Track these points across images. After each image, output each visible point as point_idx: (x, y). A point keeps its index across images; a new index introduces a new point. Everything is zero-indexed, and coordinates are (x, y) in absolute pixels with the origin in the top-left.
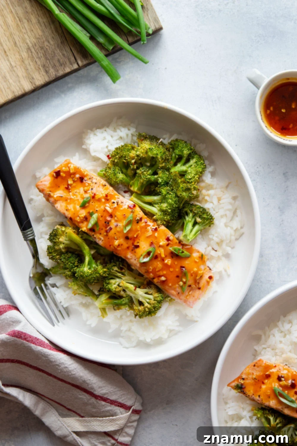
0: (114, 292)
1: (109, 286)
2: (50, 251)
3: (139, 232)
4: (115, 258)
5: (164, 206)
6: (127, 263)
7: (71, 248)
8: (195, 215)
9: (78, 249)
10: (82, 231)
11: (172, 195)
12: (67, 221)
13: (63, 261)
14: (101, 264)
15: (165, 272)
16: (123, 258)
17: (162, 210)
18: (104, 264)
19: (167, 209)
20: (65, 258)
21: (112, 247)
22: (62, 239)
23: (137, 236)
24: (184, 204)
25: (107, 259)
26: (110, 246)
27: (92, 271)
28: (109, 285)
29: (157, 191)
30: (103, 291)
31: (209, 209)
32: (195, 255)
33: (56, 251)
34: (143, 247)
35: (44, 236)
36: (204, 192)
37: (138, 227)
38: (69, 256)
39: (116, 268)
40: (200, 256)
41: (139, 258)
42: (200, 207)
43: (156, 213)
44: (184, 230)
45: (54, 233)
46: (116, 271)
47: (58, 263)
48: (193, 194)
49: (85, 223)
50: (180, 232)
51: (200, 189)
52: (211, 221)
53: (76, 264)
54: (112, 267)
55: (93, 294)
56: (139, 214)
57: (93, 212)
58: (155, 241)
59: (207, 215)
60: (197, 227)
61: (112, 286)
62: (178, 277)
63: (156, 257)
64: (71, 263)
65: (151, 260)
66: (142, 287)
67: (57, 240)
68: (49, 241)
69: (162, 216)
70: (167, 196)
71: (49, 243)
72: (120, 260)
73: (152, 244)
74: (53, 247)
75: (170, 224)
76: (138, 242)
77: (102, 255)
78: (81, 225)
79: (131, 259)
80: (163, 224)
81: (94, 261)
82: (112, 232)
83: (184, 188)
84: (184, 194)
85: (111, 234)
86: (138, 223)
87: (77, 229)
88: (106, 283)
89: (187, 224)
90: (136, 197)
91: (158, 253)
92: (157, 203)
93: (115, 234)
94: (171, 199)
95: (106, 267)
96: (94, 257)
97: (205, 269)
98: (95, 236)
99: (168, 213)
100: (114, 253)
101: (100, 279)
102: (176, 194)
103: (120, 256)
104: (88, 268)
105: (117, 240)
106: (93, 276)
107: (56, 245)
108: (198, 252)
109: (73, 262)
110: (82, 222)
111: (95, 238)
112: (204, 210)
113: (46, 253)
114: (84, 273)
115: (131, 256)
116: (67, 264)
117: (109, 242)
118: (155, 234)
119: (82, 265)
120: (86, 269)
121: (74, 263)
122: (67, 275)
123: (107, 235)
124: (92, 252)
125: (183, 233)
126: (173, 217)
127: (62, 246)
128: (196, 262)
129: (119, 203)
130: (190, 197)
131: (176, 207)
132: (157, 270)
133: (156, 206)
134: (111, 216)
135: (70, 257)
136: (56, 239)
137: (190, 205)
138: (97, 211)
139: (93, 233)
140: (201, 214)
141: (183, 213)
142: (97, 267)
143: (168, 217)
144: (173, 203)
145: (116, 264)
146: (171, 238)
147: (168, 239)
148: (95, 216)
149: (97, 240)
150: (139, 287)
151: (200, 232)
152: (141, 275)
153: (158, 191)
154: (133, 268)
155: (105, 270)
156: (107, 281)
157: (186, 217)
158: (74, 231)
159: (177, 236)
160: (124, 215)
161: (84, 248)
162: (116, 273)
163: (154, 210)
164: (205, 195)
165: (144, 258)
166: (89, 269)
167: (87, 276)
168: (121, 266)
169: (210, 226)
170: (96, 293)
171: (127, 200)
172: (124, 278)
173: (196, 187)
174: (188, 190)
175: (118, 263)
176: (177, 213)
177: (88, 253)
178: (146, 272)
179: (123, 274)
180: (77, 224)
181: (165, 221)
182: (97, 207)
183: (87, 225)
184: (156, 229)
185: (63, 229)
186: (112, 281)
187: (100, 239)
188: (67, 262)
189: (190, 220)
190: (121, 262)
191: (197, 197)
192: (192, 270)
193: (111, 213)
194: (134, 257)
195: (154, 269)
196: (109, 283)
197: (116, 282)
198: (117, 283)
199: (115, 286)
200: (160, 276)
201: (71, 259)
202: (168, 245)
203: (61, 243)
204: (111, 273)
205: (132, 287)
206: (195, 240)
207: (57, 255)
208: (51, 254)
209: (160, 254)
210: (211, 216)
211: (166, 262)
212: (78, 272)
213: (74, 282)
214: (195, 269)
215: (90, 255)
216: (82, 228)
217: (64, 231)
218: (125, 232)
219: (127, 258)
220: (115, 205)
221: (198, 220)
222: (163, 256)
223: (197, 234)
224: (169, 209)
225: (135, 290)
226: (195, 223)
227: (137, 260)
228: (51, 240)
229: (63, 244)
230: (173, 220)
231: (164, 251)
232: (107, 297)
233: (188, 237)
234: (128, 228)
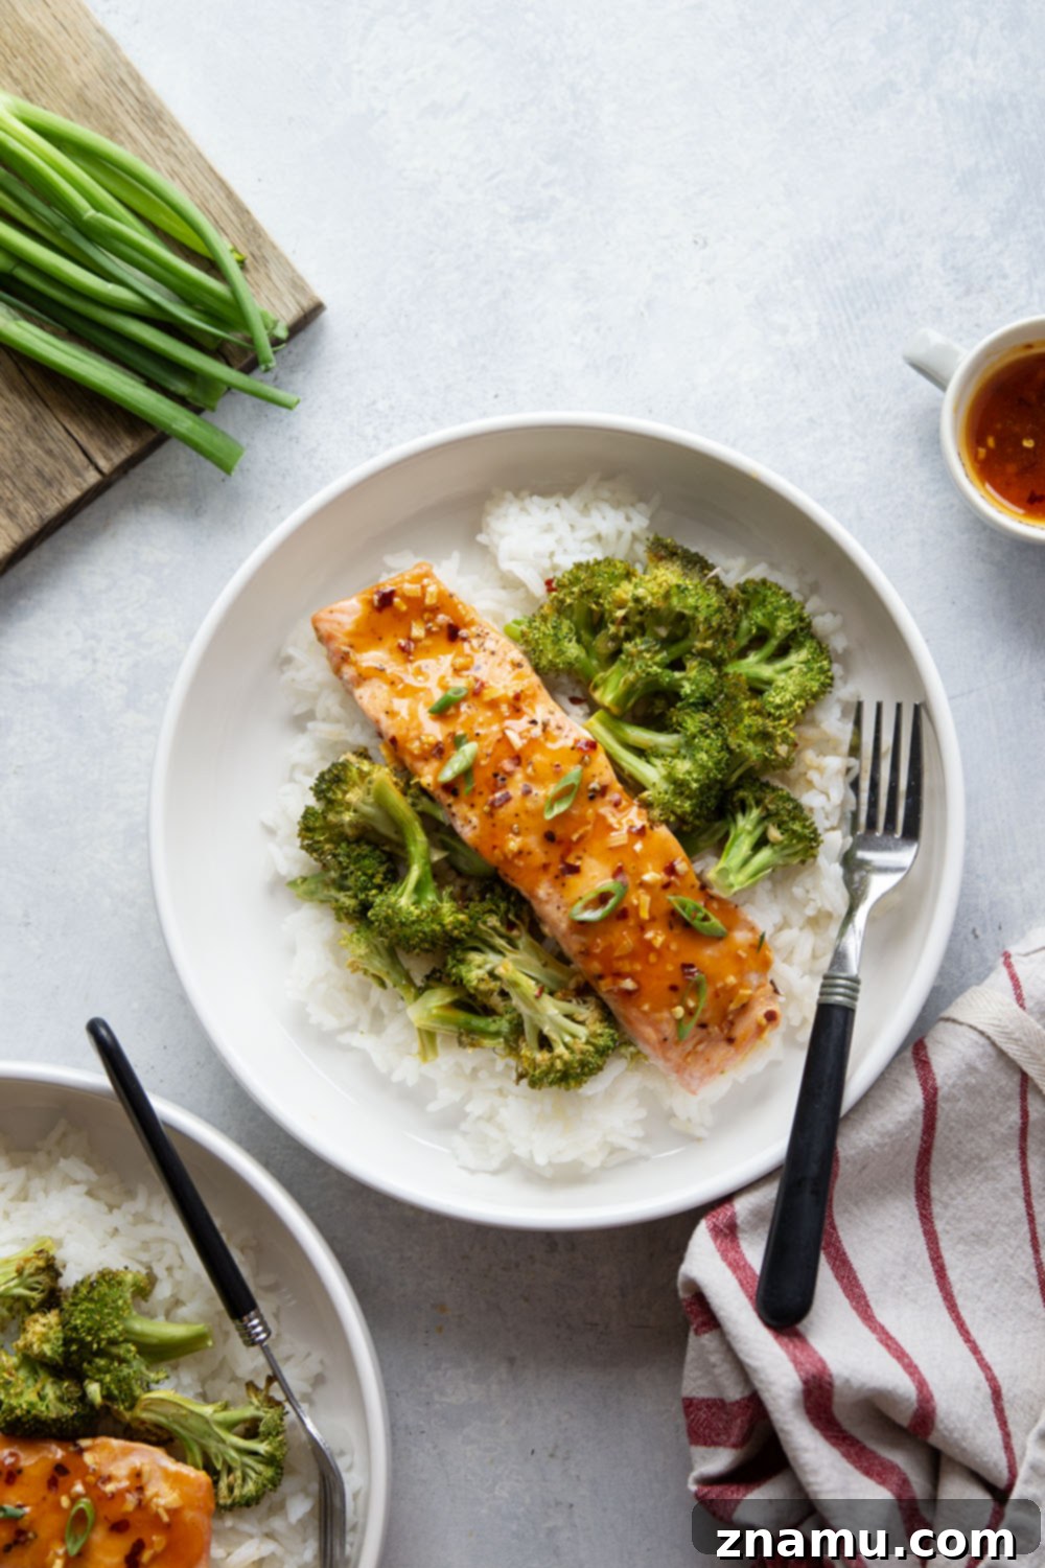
0: (472, 991)
1: (463, 970)
2: (311, 824)
3: (589, 827)
4: (498, 890)
5: (683, 767)
6: (531, 911)
7: (374, 830)
8: (767, 816)
9: (393, 836)
10: (418, 785)
11: (713, 739)
12: (381, 747)
13: (340, 863)
14: (453, 897)
15: (638, 967)
16: (525, 893)
17: (671, 779)
18: (462, 900)
19: (688, 777)
20: (348, 856)
21: (497, 852)
22: (354, 796)
23: (581, 838)
24: (741, 778)
25: (472, 888)
26: (495, 847)
27: (422, 913)
28: (461, 967)
29: (671, 719)
30: (439, 980)
31: (811, 810)
32: (741, 937)
33: (328, 827)
34: (591, 874)
35: (299, 776)
36: (809, 756)
37: (590, 812)
38: (364, 853)
39: (493, 921)
40: (757, 943)
41: (572, 905)
42: (789, 799)
43: (654, 784)
44: (725, 853)
45: (335, 772)
46: (494, 928)
47: (324, 866)
48: (776, 754)
49: (435, 764)
50: (711, 859)
51: (801, 744)
52: (812, 848)
53: (378, 880)
54: (484, 913)
55: (410, 981)
56: (604, 773)
57: (463, 736)
58: (630, 866)
59: (804, 827)
60: (765, 854)
61: (470, 971)
62: (674, 988)
63: (621, 914)
64: (365, 874)
65: (605, 920)
66: (559, 994)
67: (340, 796)
68: (312, 793)
69: (667, 797)
70: (697, 740)
71: (311, 801)
72: (513, 899)
73: (618, 872)
74: (323, 813)
75: (685, 828)
76: (579, 858)
77: (460, 874)
78: (419, 765)
79: (547, 902)
80: (667, 822)
81: (435, 884)
82: (511, 808)
83: (754, 730)
84: (750, 746)
85: (504, 813)
86: (592, 798)
87: (405, 772)
88: (454, 958)
89: (737, 837)
90: (603, 723)
91: (632, 904)
92: (662, 756)
93: (517, 815)
94: (707, 752)
95: (467, 911)
96: (438, 875)
97: (759, 987)
98: (454, 809)
99: (687, 793)
100: (501, 873)
101: (441, 943)
102: (725, 740)
103: (515, 884)
104: (412, 900)
105: (517, 834)
106: (419, 928)
107: (331, 810)
108: (753, 929)
109: (370, 872)
110: (425, 757)
111: (453, 815)
112: (798, 807)
113: (298, 828)
114: (397, 911)
115: (549, 894)
116: (352, 873)
117: (493, 836)
118: (633, 844)
119: (394, 886)
120: (404, 900)
121: (372, 876)
122: (341, 908)
123: (491, 814)
124: (437, 856)
125: (717, 864)
126: (701, 808)
127: (348, 817)
128: (738, 959)
129: (549, 729)
130: (766, 759)
131: (716, 781)
132: (617, 954)
133: (658, 762)
134: (518, 759)
135: (365, 857)
136: (335, 793)
137: (758, 784)
138: (478, 735)
139: (450, 800)
140: (786, 818)
141: (732, 803)
142: (439, 904)
143: (687, 805)
144: (710, 764)
145: (498, 907)
146: (681, 866)
147: (671, 870)
148: (469, 749)
149: (458, 824)
150: (551, 994)
151: (769, 870)
152: (562, 959)
153: (674, 719)
154: (546, 930)
155: (462, 917)
156: (458, 952)
157: (739, 817)
158: (395, 779)
159: (698, 867)
160: (558, 766)
161: (415, 841)
162: (491, 936)
163: (651, 773)
164: (810, 767)
165: (586, 907)
166: (417, 903)
167: (402, 924)
168: (511, 916)
169: (803, 862)
170: (419, 982)
171: (576, 725)
172: (511, 956)
173: (792, 735)
174: (764, 737)
175: (503, 906)
176: (716, 797)
177: (420, 852)
178: (581, 953)
179: (512, 943)
180: (408, 760)
181: (673, 812)
182: (481, 725)
183: (438, 772)
184: (642, 832)
185: (366, 766)
186: (476, 958)
187: (468, 823)
188: (352, 867)
189: (749, 827)
190: (514, 904)
191: (787, 764)
192: (723, 979)
193: (521, 750)
194: (556, 897)
195: (610, 948)
196: (462, 961)
197: (485, 963)
198: (488, 967)
199: (481, 973)
200: (620, 975)
201: (367, 862)
202: (666, 886)
203: (348, 806)
204: (476, 933)
205: (530, 987)
206: (749, 892)
207: (328, 841)
208: (309, 835)
209: (637, 908)
210: (815, 831)
211: (649, 935)
212: (380, 905)
213: (358, 932)
214: (731, 980)
215: (425, 864)
216: (420, 776)
217: (368, 774)
218: (549, 816)
219: (535, 897)
220: (537, 731)
221: (774, 834)
222: (645, 914)
223: (761, 875)
224: (697, 781)
225: (538, 997)
226: (762, 842)
227: (563, 909)
228: (319, 792)
229: (355, 811)
230: (698, 817)
231: (652, 903)
232: (448, 1000)
233: (732, 878)
234: (559, 809)
